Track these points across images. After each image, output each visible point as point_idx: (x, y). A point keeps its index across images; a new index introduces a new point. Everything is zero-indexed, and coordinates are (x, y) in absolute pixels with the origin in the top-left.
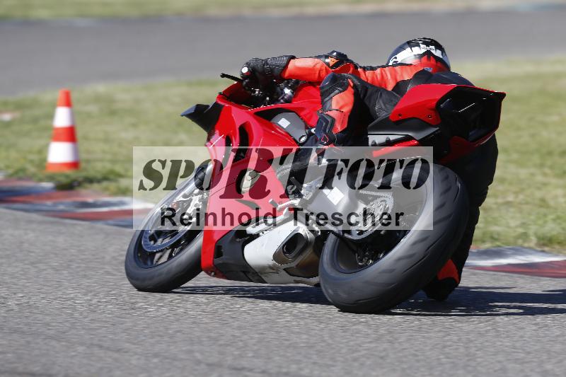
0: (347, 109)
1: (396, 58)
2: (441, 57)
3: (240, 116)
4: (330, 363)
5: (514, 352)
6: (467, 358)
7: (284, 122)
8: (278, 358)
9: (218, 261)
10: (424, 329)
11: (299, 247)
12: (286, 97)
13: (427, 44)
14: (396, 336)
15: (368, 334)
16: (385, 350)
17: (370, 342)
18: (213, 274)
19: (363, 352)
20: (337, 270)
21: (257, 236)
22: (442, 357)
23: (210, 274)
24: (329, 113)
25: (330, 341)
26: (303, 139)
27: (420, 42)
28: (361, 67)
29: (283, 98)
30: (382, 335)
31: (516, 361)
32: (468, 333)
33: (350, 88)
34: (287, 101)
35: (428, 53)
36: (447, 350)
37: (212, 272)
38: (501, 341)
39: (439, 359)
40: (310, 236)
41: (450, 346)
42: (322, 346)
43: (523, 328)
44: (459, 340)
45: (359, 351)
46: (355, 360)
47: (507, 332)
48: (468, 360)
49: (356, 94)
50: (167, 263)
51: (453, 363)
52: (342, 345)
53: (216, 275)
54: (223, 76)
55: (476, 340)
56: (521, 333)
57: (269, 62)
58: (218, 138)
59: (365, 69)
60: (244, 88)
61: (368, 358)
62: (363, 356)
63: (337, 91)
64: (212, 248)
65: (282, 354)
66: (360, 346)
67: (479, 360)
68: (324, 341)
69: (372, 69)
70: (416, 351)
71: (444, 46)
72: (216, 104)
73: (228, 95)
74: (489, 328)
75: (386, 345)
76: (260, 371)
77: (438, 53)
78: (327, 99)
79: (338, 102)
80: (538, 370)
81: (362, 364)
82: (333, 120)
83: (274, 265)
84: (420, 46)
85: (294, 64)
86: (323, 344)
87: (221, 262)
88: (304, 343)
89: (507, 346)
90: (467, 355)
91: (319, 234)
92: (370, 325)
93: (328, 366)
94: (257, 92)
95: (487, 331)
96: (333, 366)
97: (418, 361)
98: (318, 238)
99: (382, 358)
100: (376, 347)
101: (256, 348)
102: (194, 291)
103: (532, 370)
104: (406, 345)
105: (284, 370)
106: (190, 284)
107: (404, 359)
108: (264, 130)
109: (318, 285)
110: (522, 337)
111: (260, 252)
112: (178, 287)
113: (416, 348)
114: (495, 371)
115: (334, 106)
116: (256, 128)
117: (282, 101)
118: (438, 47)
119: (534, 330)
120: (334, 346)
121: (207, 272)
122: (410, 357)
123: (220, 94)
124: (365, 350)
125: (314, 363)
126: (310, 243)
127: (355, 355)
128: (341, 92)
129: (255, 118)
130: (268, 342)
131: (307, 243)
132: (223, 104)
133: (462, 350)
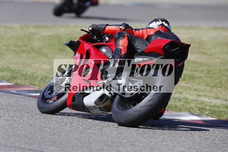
0: (126, 45)
1: (150, 25)
2: (167, 26)
3: (87, 46)
4: (33, 143)
5: (107, 142)
6: (88, 144)
7: (104, 50)
8: (11, 140)
9: (73, 103)
10: (72, 131)
11: (105, 99)
12: (106, 41)
13: (162, 21)
14: (61, 133)
15: (50, 132)
16: (56, 139)
17: (50, 135)
18: (71, 108)
19: (47, 139)
20: (118, 109)
21: (89, 94)
22: (78, 143)
23: (70, 108)
24: (119, 47)
25: (34, 134)
26: (111, 57)
27: (160, 20)
28: (134, 29)
29: (105, 41)
30: (55, 133)
31: (108, 146)
32: (90, 133)
33: (126, 37)
34: (106, 42)
35: (162, 25)
36: (81, 140)
37: (71, 107)
38: (102, 137)
39: (77, 143)
40: (109, 95)
41: (82, 138)
42: (31, 136)
43: (112, 133)
44: (86, 136)
45: (45, 139)
46: (43, 142)
47: (106, 134)
48: (89, 144)
49: (128, 39)
50: (53, 103)
51: (82, 145)
52: (38, 136)
53: (72, 109)
54: (82, 30)
55: (93, 137)
56: (111, 135)
57: (98, 26)
58: (78, 55)
59: (135, 30)
60: (90, 36)
61: (48, 142)
62: (47, 141)
63: (121, 38)
64: (71, 98)
65: (13, 138)
66: (46, 137)
67: (93, 145)
68: (31, 134)
69: (138, 30)
70: (68, 140)
71: (169, 22)
72: (78, 41)
73: (84, 38)
74: (99, 132)
75: (56, 137)
76: (3, 145)
77: (166, 25)
78: (117, 42)
79: (122, 43)
80: (116, 150)
81: (46, 144)
82: (121, 50)
83: (95, 106)
84: (159, 21)
85: (108, 28)
86: (31, 135)
87: (74, 103)
88: (23, 134)
89: (105, 140)
90: (89, 142)
91: (113, 94)
92: (51, 128)
93: (32, 144)
94: (95, 38)
95: (98, 133)
96: (34, 144)
97: (68, 144)
98: (112, 96)
99: (54, 142)
100: (52, 137)
101: (3, 135)
102: (64, 114)
103: (113, 150)
104: (64, 137)
105: (14, 145)
106: (62, 111)
107: (63, 143)
108: (96, 53)
109: (111, 115)
110: (111, 136)
111: (90, 100)
112: (58, 113)
113: (68, 139)
114: (99, 149)
115: (120, 44)
116: (93, 51)
117: (104, 42)
118: (167, 22)
119: (117, 134)
120: (35, 136)
121: (69, 107)
122: (66, 142)
123: (80, 37)
124: (48, 138)
125: (26, 143)
126: (109, 98)
127: (43, 140)
128: (122, 39)
129: (93, 48)
130: (9, 133)
131: (108, 98)
132: (81, 41)
133: (87, 140)
